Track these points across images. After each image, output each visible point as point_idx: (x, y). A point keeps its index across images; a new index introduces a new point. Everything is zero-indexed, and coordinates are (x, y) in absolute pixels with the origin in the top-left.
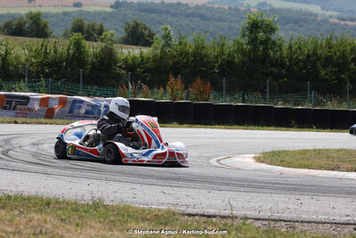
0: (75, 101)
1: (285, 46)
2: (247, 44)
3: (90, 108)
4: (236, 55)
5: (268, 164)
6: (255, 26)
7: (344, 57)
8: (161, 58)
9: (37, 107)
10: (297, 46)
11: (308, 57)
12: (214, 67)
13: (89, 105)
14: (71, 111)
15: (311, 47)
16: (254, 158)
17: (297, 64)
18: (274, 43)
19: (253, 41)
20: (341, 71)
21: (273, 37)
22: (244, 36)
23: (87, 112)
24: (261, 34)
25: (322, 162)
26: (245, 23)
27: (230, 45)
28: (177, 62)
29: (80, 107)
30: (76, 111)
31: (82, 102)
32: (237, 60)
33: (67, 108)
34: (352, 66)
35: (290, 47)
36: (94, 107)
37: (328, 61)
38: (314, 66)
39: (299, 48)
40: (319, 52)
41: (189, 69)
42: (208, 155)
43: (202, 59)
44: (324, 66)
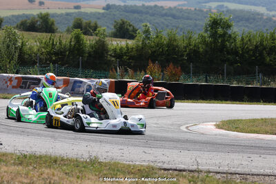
0: (76, 82)
1: (239, 38)
2: (209, 37)
3: (88, 87)
4: (200, 46)
5: (226, 130)
6: (215, 24)
8: (142, 48)
10: (247, 39)
11: (257, 47)
12: (182, 55)
14: (73, 90)
15: (258, 39)
16: (215, 125)
17: (247, 52)
18: (230, 36)
19: (214, 35)
21: (229, 32)
22: (206, 31)
24: (220, 29)
25: (268, 129)
26: (207, 21)
27: (196, 38)
28: (155, 51)
29: (80, 87)
30: (76, 89)
31: (81, 82)
32: (201, 50)
33: (70, 87)
35: (243, 39)
36: (90, 86)
37: (272, 50)
38: (261, 54)
39: (250, 40)
40: (265, 43)
41: (164, 57)
42: (179, 123)
43: (174, 49)
44: (269, 54)
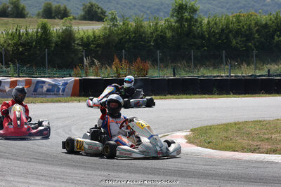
0: (38, 82)
1: (205, 23)
2: (176, 23)
3: (51, 87)
4: (167, 31)
6: (181, 8)
7: (250, 29)
9: (7, 88)
10: (213, 23)
11: (223, 30)
12: (149, 42)
13: (50, 84)
14: (35, 90)
15: (224, 22)
16: (186, 137)
17: (214, 36)
18: (196, 21)
19: (180, 20)
20: (248, 40)
21: (196, 17)
22: (172, 16)
23: (48, 90)
24: (186, 14)
29: (42, 87)
30: (39, 90)
31: (44, 82)
32: (168, 35)
33: (32, 88)
34: (256, 36)
35: (209, 23)
36: (54, 86)
37: (238, 33)
38: (227, 37)
39: (216, 24)
40: (230, 26)
41: (131, 44)
43: (141, 36)
44: (235, 37)
